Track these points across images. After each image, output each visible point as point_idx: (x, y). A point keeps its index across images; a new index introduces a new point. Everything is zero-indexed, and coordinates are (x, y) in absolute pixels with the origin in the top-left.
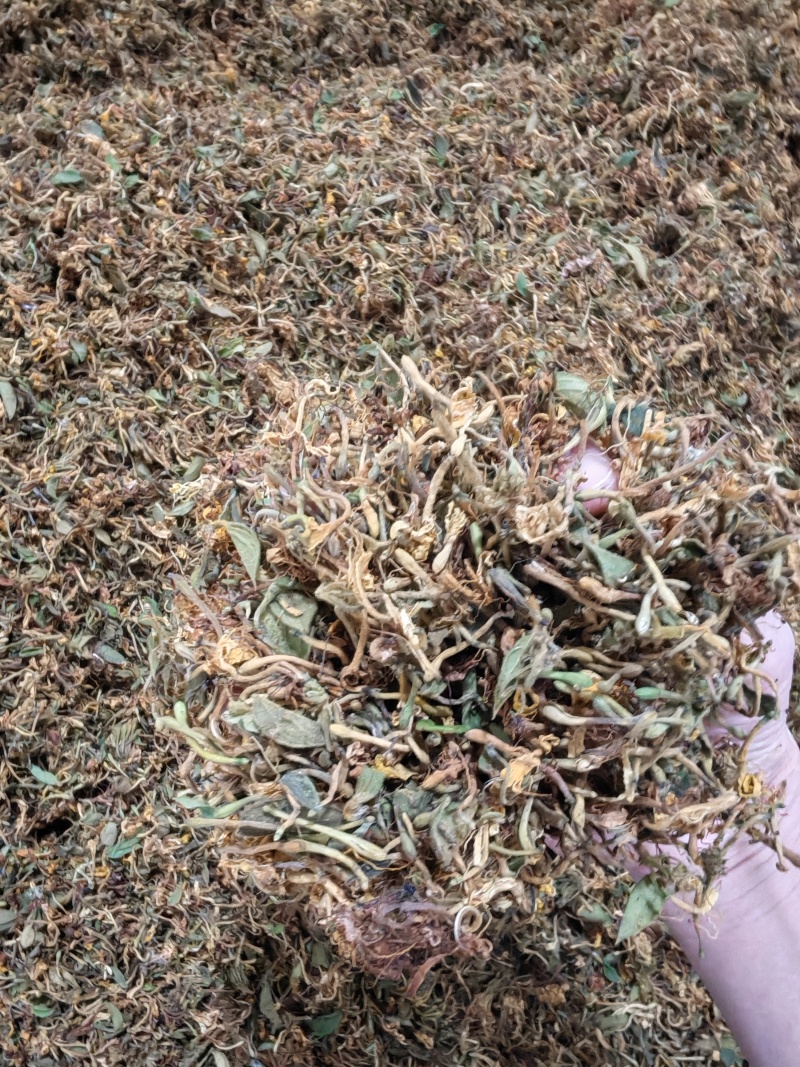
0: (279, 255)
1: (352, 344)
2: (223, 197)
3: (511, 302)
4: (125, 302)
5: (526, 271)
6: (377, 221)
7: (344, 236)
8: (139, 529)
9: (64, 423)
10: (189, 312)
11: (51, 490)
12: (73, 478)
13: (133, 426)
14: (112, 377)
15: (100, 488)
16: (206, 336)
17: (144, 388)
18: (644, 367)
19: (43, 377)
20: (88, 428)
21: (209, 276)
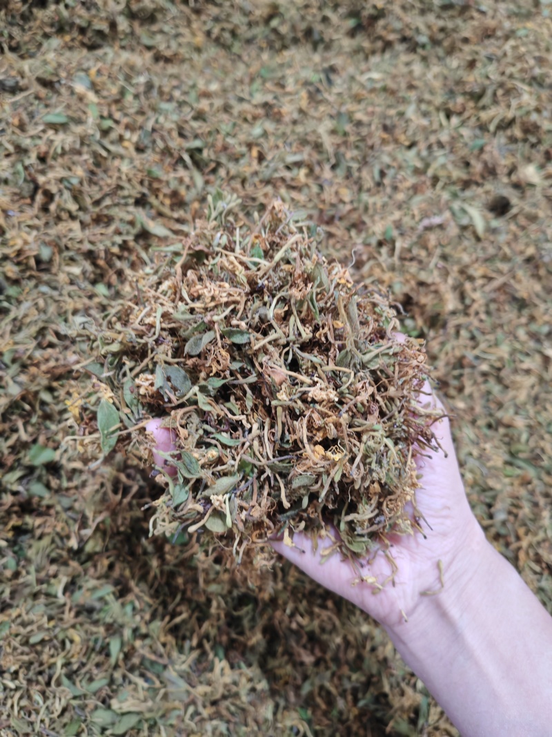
3: (380, 244)
4: (87, 218)
5: (395, 222)
6: (287, 175)
7: (261, 181)
11: (7, 358)
12: (27, 350)
13: (80, 314)
18: (474, 301)
19: (16, 269)
20: (45, 312)
21: (156, 202)
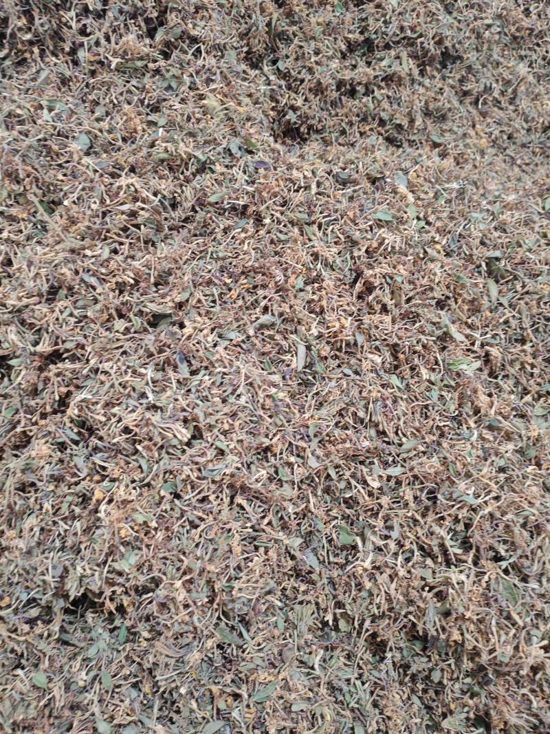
0: (505, 302)
1: (539, 380)
2: (478, 251)
4: (398, 313)
8: (359, 475)
9: (331, 386)
10: (439, 332)
11: (311, 432)
12: (328, 427)
13: (379, 403)
14: (372, 361)
15: (344, 441)
16: (442, 349)
17: (390, 374)
20: (347, 393)
21: (454, 306)
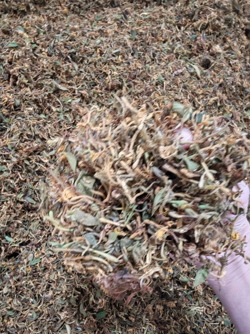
0: (82, 70)
1: (106, 99)
2: (63, 51)
3: (157, 84)
4: (32, 86)
5: (162, 74)
6: (114, 59)
7: (103, 63)
8: (38, 160)
9: (13, 126)
10: (53, 89)
11: (9, 147)
12: (17, 143)
13: (36, 126)
14: (28, 110)
15: (26, 146)
16: (59, 97)
17: (39, 114)
18: (199, 105)
19: (7, 111)
20: (21, 127)
21: (59, 77)
